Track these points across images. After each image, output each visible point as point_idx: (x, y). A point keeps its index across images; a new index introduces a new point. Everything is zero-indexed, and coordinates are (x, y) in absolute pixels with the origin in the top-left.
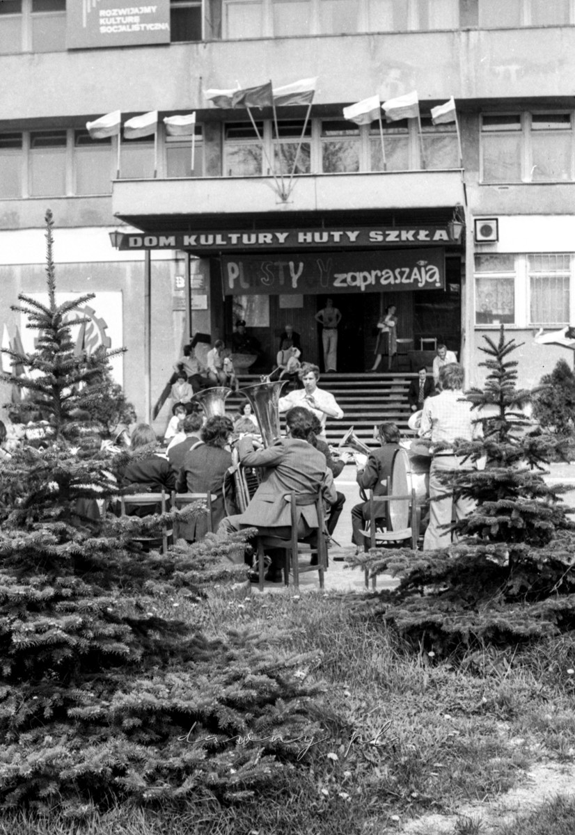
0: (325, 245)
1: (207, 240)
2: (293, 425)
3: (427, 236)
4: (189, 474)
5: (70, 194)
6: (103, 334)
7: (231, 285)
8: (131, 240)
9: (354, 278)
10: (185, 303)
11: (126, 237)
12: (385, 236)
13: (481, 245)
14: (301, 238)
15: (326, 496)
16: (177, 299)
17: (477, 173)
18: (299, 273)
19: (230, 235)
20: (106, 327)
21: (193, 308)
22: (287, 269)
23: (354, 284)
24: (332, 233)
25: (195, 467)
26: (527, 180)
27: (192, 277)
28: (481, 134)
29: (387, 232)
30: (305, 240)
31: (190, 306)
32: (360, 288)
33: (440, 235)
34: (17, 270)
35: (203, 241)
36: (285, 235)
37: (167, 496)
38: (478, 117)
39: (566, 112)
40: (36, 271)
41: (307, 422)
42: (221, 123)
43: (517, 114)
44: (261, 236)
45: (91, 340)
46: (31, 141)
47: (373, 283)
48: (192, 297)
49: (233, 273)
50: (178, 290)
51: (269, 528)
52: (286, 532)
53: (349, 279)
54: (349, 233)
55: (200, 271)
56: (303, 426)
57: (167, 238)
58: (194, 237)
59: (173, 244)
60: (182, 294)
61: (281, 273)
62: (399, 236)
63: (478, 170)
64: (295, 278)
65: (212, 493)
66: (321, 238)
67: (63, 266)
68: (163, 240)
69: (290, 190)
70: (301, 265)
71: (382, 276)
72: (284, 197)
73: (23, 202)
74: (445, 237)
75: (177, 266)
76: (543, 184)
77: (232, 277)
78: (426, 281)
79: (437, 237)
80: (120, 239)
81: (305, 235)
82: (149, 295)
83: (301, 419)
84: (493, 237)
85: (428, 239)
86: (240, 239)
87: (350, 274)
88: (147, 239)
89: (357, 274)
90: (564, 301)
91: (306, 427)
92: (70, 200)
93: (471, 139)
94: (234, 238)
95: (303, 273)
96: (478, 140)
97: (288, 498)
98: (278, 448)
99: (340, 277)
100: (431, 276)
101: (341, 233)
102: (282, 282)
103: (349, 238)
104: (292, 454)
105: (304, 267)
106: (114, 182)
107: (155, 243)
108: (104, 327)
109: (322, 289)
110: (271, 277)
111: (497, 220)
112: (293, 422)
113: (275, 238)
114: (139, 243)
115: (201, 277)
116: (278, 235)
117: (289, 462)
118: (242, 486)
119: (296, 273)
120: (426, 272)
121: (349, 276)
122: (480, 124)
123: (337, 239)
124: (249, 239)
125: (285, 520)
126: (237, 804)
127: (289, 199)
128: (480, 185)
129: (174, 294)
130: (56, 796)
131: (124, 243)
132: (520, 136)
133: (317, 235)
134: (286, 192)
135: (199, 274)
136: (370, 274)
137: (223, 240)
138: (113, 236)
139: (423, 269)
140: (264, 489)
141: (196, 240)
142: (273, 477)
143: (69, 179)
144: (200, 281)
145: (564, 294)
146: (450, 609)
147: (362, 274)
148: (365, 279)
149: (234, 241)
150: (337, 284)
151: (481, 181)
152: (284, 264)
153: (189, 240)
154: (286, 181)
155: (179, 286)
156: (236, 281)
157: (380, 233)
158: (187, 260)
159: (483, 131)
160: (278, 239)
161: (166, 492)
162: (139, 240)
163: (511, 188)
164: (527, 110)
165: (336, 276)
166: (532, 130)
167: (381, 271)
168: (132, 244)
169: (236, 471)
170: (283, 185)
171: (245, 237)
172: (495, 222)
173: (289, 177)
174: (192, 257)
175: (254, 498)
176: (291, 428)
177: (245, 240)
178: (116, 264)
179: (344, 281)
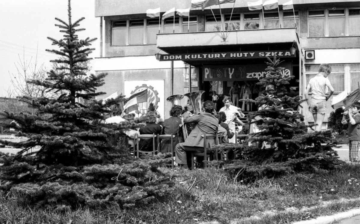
0: (241, 58)
1: (194, 57)
2: (206, 108)
3: (282, 54)
4: (165, 128)
5: (145, 44)
6: (157, 96)
7: (206, 77)
8: (164, 57)
9: (255, 75)
10: (189, 84)
11: (162, 56)
12: (265, 54)
13: (308, 61)
14: (231, 55)
15: (223, 140)
16: (186, 83)
17: (307, 33)
18: (232, 73)
19: (203, 55)
20: (158, 94)
21: (192, 86)
22: (227, 71)
23: (255, 77)
24: (244, 53)
25: (168, 125)
26: (327, 36)
27: (192, 74)
28: (308, 18)
29: (266, 53)
30: (233, 56)
31: (191, 86)
32: (257, 78)
33: (287, 54)
34: (123, 72)
35: (192, 57)
36: (225, 54)
37: (155, 136)
38: (307, 12)
39: (342, 9)
40: (130, 73)
41: (212, 106)
42: (204, 16)
43: (322, 10)
44: (216, 55)
45: (152, 98)
46: (130, 24)
47: (263, 76)
48: (192, 82)
49: (207, 72)
50: (186, 79)
51: (195, 147)
52: (202, 149)
53: (253, 75)
54: (251, 53)
55: (195, 72)
56: (210, 108)
57: (178, 56)
58: (189, 56)
59: (181, 58)
60: (188, 81)
61: (225, 72)
62: (271, 54)
63: (307, 32)
64: (231, 75)
65: (173, 134)
66: (240, 55)
67: (141, 70)
68: (177, 57)
69: (227, 37)
70: (233, 69)
71: (266, 74)
72: (224, 39)
73: (126, 47)
74: (289, 55)
75: (186, 70)
76: (333, 37)
77: (206, 74)
78: (285, 76)
79: (286, 54)
80: (159, 56)
81: (233, 54)
82: (173, 79)
83: (209, 105)
84: (313, 58)
85: (283, 55)
86: (207, 56)
87: (253, 73)
88: (170, 57)
89: (256, 73)
90: (342, 83)
91: (211, 108)
92: (145, 46)
93: (304, 20)
94: (205, 56)
95: (234, 72)
96: (307, 21)
97: (203, 136)
98: (198, 115)
99: (249, 74)
100: (287, 74)
101: (248, 53)
102: (225, 76)
103: (251, 55)
104: (204, 118)
105: (234, 70)
106: (158, 35)
107: (173, 58)
108: (157, 94)
109: (241, 79)
110: (221, 75)
111: (314, 51)
112: (206, 106)
113: (221, 56)
114: (168, 58)
115: (195, 74)
116: (222, 54)
117: (203, 121)
118: (185, 131)
119: (231, 72)
120: (285, 72)
121: (253, 74)
122: (308, 15)
123: (246, 56)
124: (211, 56)
125: (201, 145)
126: (127, 208)
127: (226, 40)
128: (308, 38)
129: (185, 81)
130: (54, 203)
131: (162, 58)
132: (324, 19)
133: (238, 54)
134: (225, 37)
135: (195, 73)
136: (262, 73)
137: (200, 57)
138: (157, 55)
139: (283, 71)
140: (194, 132)
141: (190, 57)
142: (197, 127)
143: (145, 38)
144: (195, 76)
145: (342, 80)
146: (251, 164)
147: (258, 73)
148: (259, 75)
149: (205, 57)
150: (248, 77)
151: (308, 37)
152: (226, 69)
153: (187, 57)
154: (225, 33)
155: (187, 78)
156: (208, 75)
157: (263, 53)
158: (189, 68)
159: (309, 17)
160: (222, 56)
161: (155, 134)
162: (168, 57)
163: (321, 39)
164: (327, 9)
165: (247, 74)
166: (329, 16)
167: (266, 72)
168: (164, 58)
169: (183, 126)
170: (224, 35)
171: (209, 55)
172: (313, 52)
173: (226, 32)
174: (192, 66)
175: (189, 136)
176: (205, 109)
177: (209, 56)
178: (162, 70)
179: (251, 76)
